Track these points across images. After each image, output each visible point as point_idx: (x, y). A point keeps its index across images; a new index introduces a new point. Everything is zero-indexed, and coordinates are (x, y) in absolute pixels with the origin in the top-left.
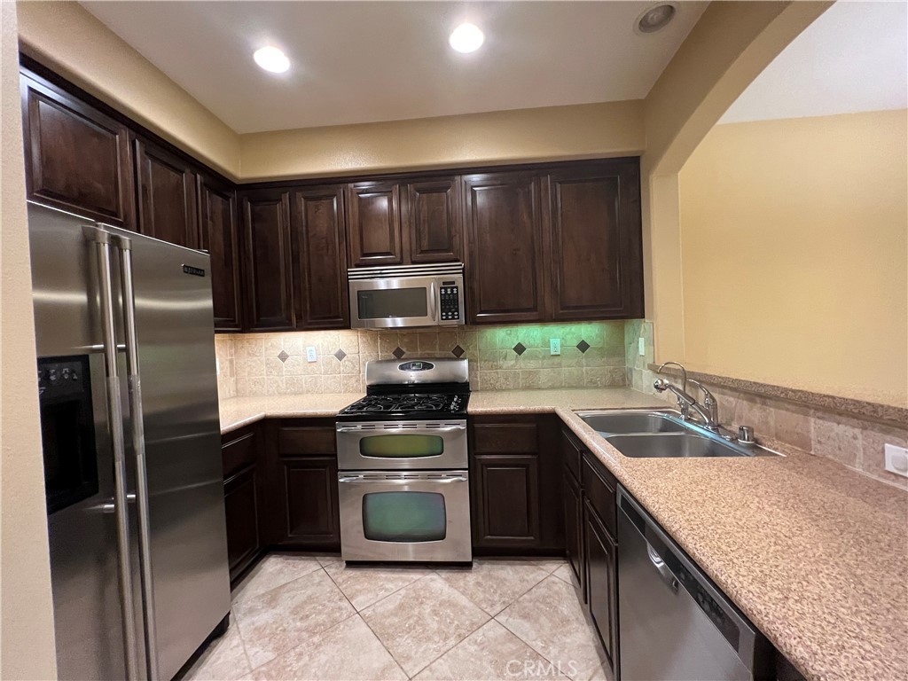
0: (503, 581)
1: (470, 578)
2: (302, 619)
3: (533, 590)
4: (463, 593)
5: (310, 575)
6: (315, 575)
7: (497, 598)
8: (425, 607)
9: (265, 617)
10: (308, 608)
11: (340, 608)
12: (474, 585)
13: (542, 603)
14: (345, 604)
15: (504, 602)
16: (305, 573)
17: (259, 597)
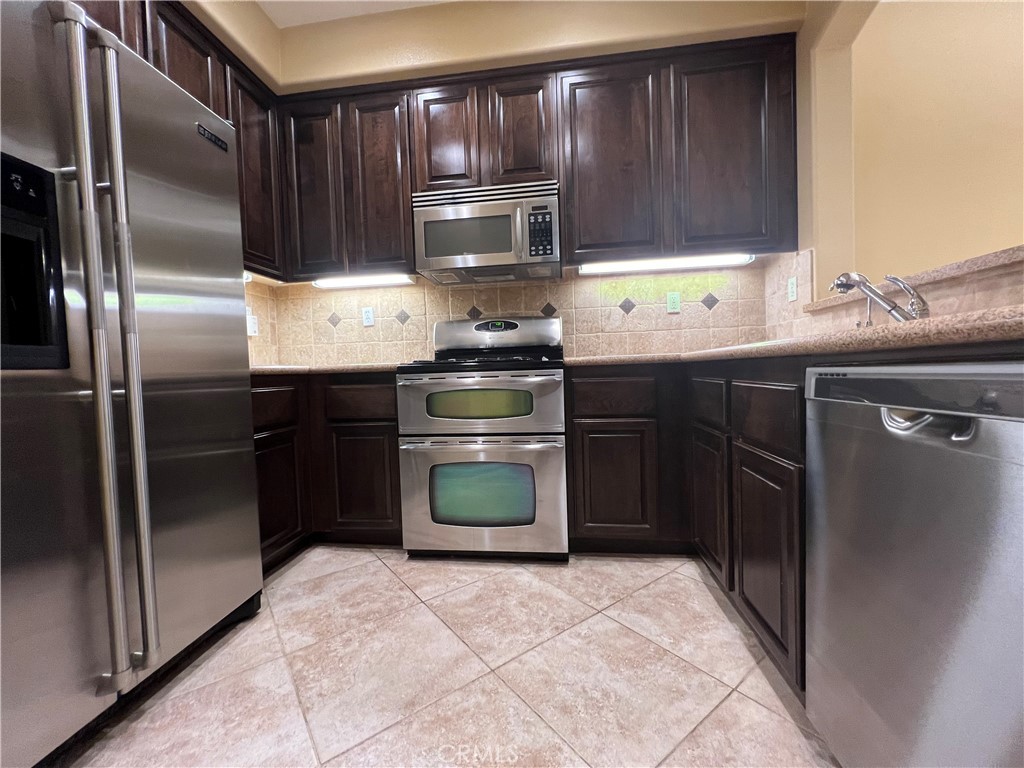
0: (610, 576)
1: (567, 573)
2: (351, 606)
3: (651, 586)
4: (559, 587)
5: (365, 565)
6: (370, 565)
7: (603, 592)
8: (509, 598)
9: (305, 603)
10: (359, 597)
11: (400, 597)
12: (571, 579)
13: (665, 598)
14: (408, 593)
15: (613, 597)
16: (357, 564)
17: (299, 584)
